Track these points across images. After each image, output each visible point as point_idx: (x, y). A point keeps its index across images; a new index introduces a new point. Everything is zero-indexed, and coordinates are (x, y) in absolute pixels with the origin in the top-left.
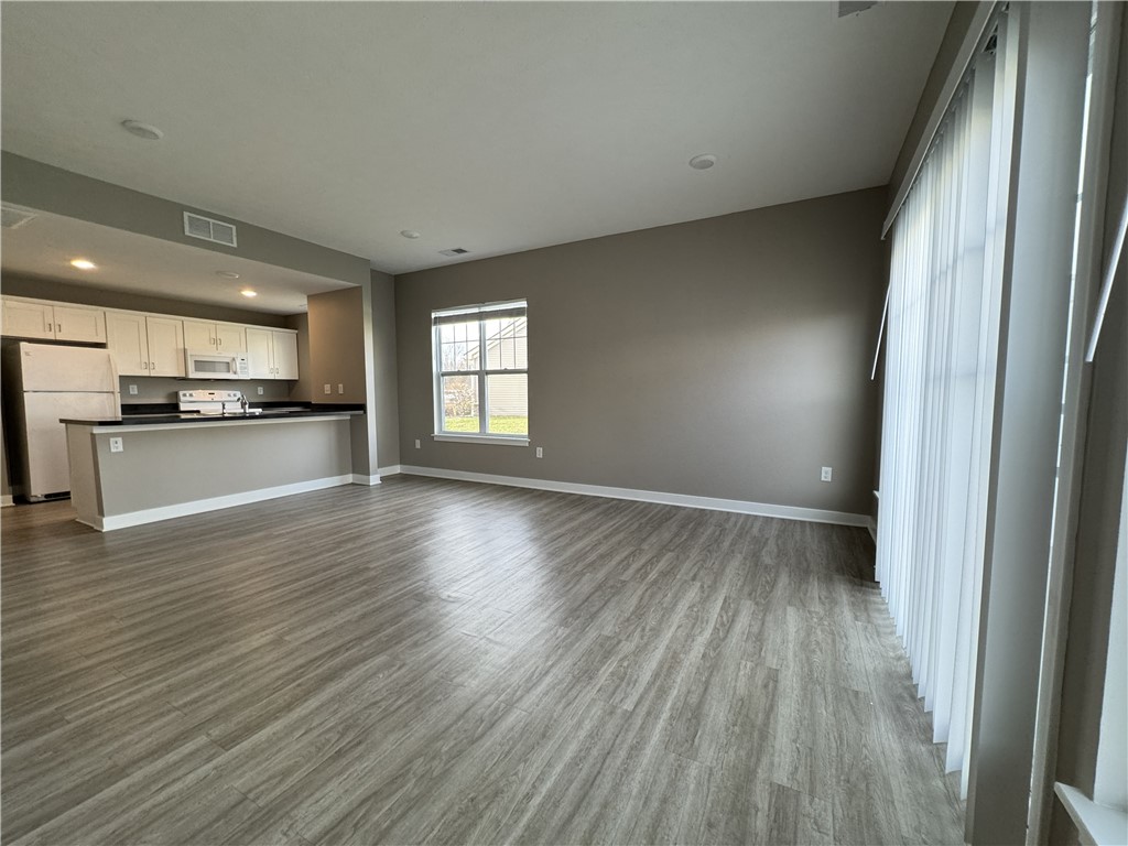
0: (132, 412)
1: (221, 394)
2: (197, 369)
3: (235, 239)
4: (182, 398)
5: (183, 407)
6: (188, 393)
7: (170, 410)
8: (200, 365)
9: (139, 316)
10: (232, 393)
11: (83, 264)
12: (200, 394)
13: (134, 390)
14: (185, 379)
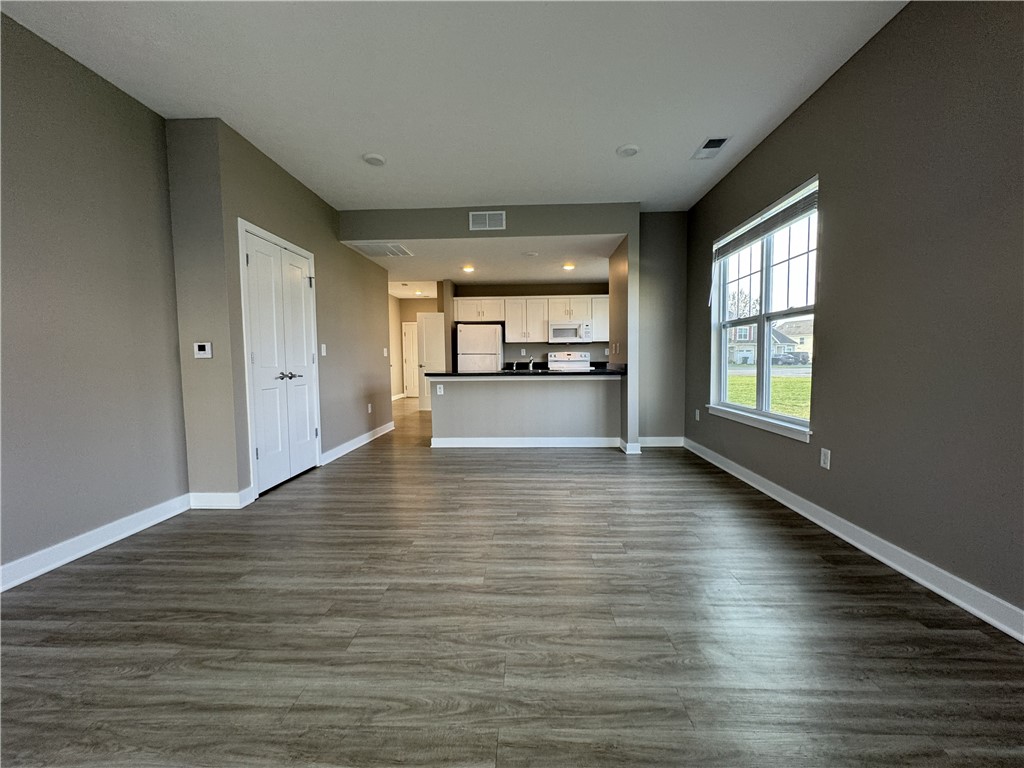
0: (508, 369)
1: (576, 355)
2: (555, 336)
3: (504, 222)
4: (549, 358)
5: (552, 366)
6: (553, 354)
7: (542, 368)
8: (558, 332)
9: (521, 299)
10: (583, 354)
11: (469, 270)
12: (562, 355)
13: (523, 352)
14: (547, 343)
